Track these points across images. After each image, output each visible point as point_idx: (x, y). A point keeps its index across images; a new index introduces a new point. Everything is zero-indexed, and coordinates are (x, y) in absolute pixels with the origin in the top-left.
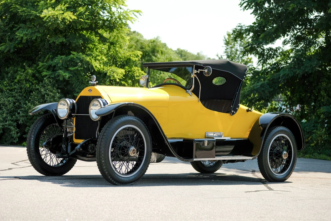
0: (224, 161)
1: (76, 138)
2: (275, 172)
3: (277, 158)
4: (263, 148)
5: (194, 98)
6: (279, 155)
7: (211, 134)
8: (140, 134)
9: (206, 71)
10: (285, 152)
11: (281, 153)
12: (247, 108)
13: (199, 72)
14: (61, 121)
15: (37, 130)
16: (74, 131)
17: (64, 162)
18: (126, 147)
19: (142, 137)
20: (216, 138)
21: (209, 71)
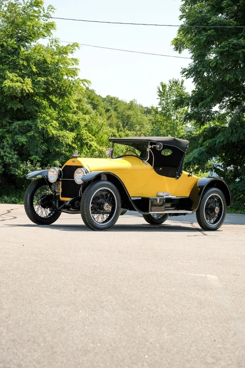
0: (170, 214)
1: (62, 197)
2: (209, 223)
3: (211, 212)
4: (200, 204)
5: (149, 167)
6: (212, 210)
7: (161, 194)
8: (112, 194)
9: (158, 146)
10: (217, 208)
11: (214, 208)
12: (188, 173)
13: (153, 147)
14: (50, 184)
15: (32, 190)
16: (61, 192)
17: (51, 215)
18: (102, 203)
19: (113, 197)
20: (165, 197)
21: (160, 146)
